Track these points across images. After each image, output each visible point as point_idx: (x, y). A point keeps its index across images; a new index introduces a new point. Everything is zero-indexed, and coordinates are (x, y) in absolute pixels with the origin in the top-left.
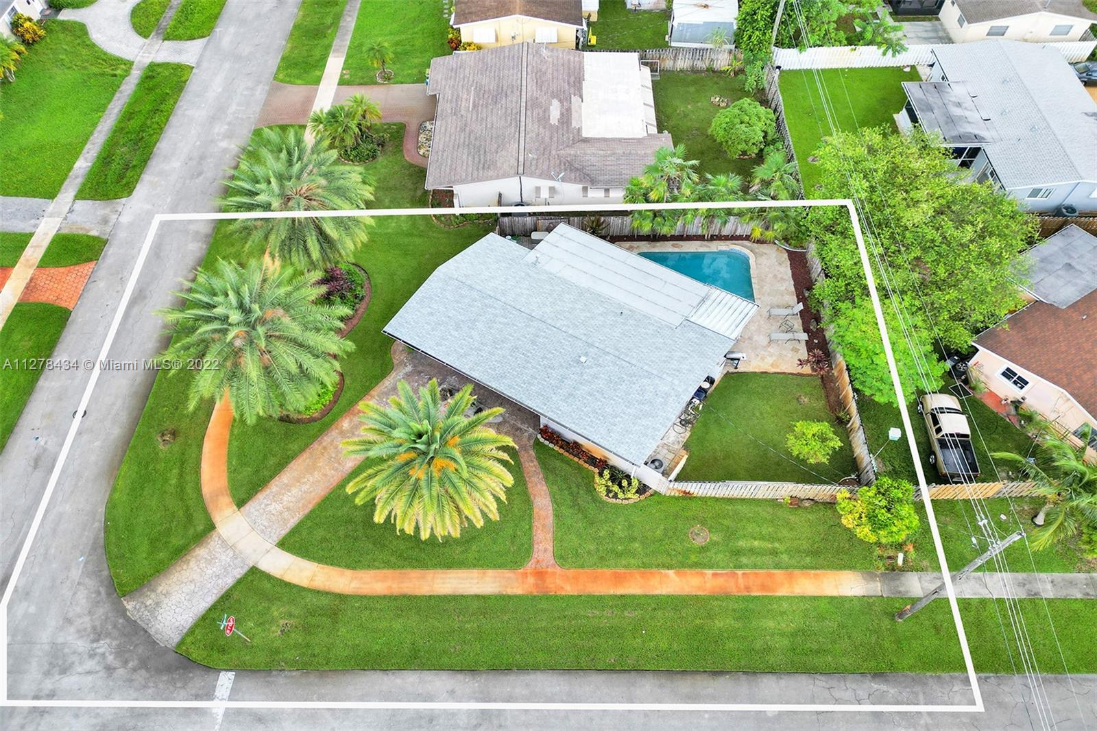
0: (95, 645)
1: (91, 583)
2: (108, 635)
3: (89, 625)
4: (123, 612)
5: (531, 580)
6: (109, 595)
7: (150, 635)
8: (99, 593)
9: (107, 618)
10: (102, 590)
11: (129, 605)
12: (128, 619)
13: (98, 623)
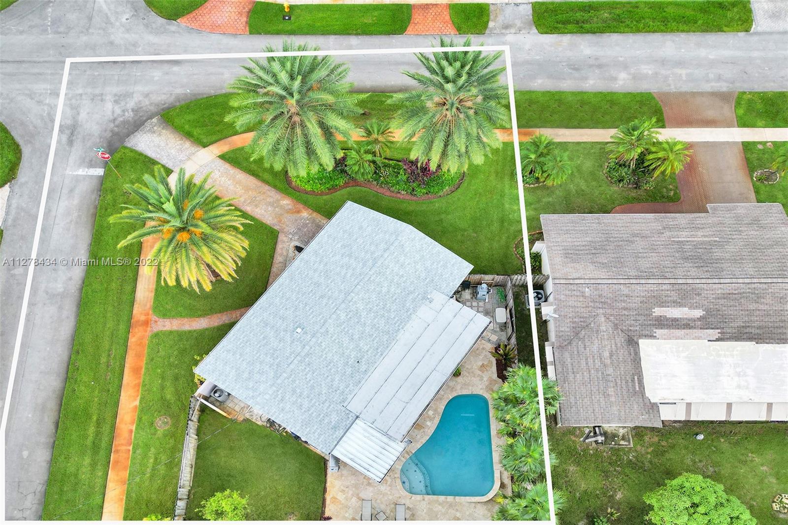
1: (172, 99)
2: (136, 115)
3: (143, 105)
4: (151, 118)
5: (143, 318)
6: (163, 110)
7: (133, 133)
8: (164, 105)
9: (147, 112)
10: (167, 105)
11: (155, 120)
12: (146, 121)
13: (144, 108)
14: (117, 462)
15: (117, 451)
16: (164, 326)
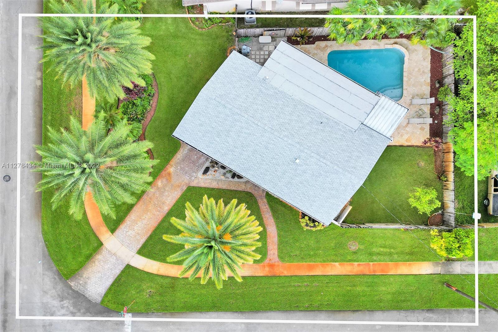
0: (62, 303)
1: (49, 274)
2: (67, 298)
3: (56, 294)
4: (70, 287)
5: (267, 269)
6: (60, 279)
7: (86, 298)
8: (55, 279)
9: (63, 291)
10: (56, 277)
11: (72, 284)
12: (73, 291)
13: (59, 293)
14: (382, 271)
15: (374, 271)
16: (274, 254)
